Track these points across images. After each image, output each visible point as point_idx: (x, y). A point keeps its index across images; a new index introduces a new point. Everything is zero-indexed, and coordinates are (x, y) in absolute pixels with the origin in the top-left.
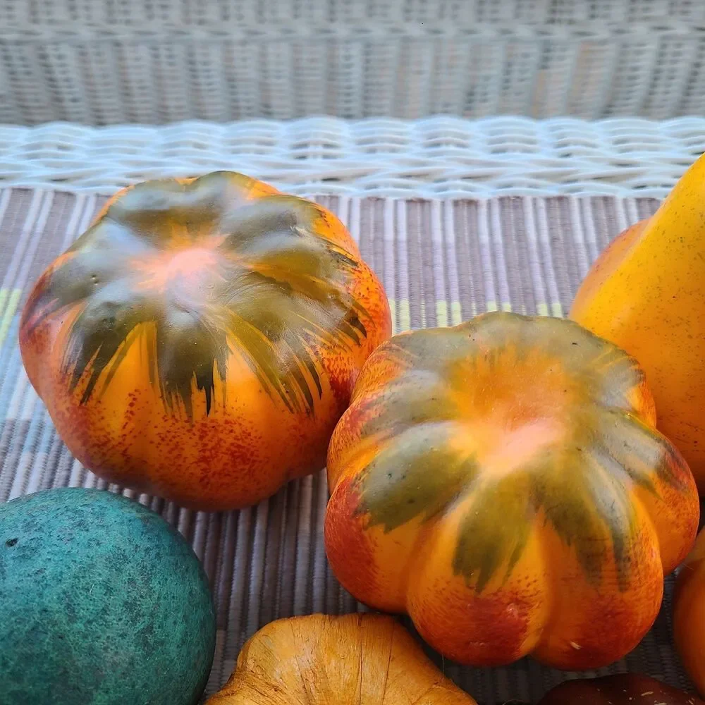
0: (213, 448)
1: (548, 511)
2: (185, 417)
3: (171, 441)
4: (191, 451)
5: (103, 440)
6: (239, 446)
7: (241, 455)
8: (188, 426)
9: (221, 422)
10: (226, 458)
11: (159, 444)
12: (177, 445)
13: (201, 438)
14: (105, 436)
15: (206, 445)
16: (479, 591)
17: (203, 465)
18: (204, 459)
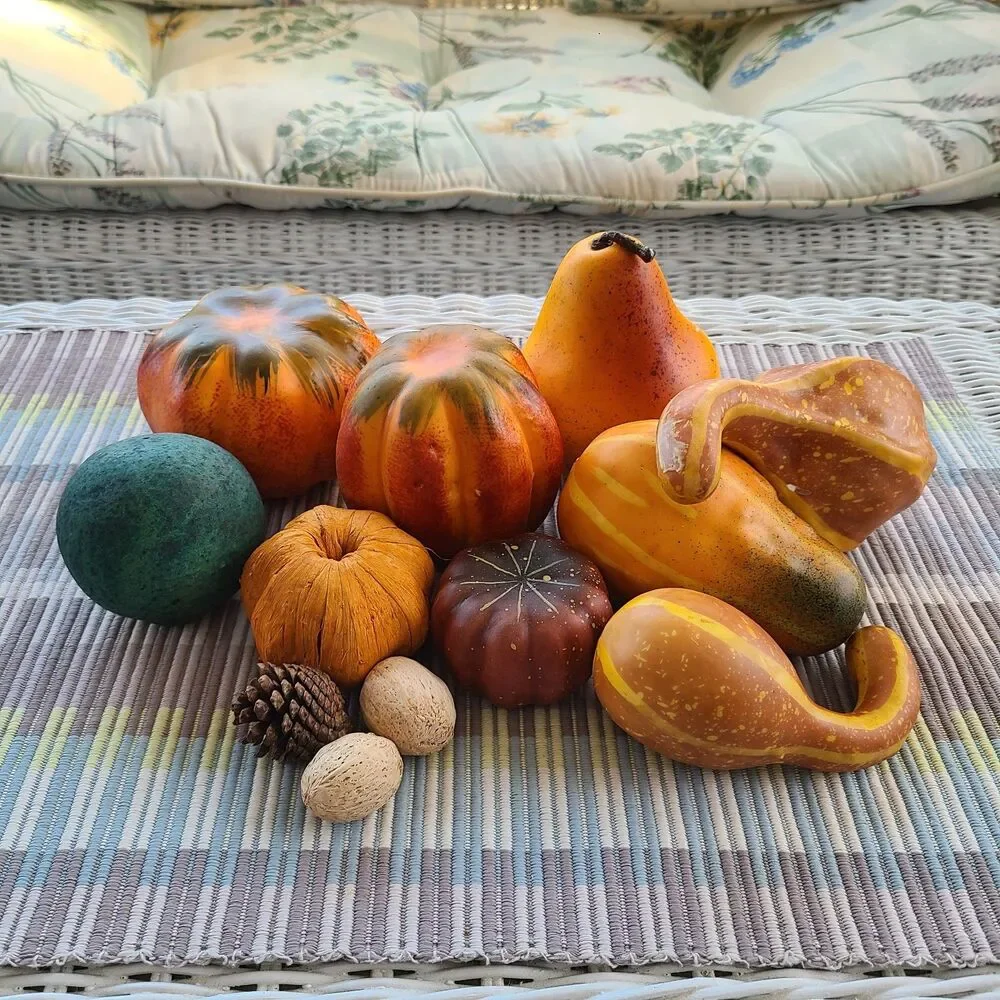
0: (268, 418)
1: (448, 391)
2: (251, 395)
3: (241, 412)
4: (253, 421)
5: (197, 414)
6: (284, 420)
7: (285, 426)
8: (252, 401)
9: (274, 400)
10: (275, 427)
11: (233, 416)
12: (245, 415)
13: (261, 410)
14: (198, 412)
15: (263, 416)
16: (412, 435)
17: (261, 432)
18: (261, 427)
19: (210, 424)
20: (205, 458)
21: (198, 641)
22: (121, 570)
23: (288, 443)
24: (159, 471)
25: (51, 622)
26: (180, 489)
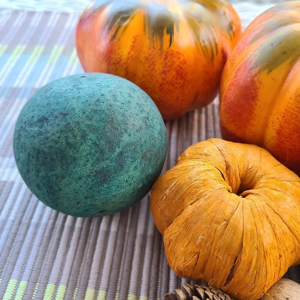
0: (170, 66)
2: (159, 47)
3: (151, 60)
4: (159, 67)
5: (118, 60)
6: (181, 68)
7: (181, 73)
8: (160, 52)
9: (175, 52)
10: (174, 73)
11: (145, 63)
12: (153, 63)
13: (165, 59)
14: (119, 58)
15: (166, 64)
17: (163, 76)
18: (164, 72)
19: (127, 68)
20: (130, 96)
21: (114, 228)
22: (60, 190)
23: (181, 85)
24: (95, 108)
25: (14, 201)
26: (112, 125)
